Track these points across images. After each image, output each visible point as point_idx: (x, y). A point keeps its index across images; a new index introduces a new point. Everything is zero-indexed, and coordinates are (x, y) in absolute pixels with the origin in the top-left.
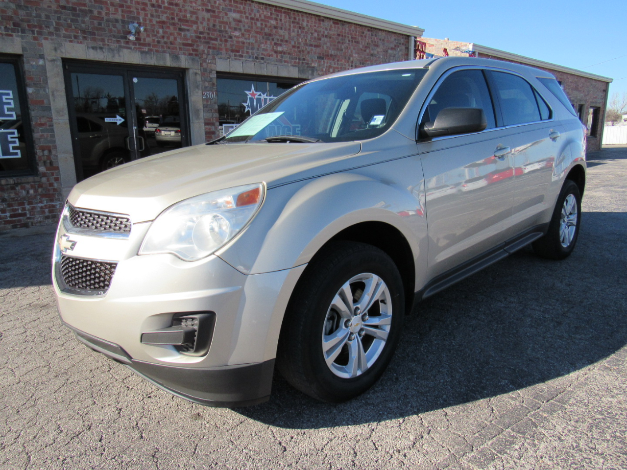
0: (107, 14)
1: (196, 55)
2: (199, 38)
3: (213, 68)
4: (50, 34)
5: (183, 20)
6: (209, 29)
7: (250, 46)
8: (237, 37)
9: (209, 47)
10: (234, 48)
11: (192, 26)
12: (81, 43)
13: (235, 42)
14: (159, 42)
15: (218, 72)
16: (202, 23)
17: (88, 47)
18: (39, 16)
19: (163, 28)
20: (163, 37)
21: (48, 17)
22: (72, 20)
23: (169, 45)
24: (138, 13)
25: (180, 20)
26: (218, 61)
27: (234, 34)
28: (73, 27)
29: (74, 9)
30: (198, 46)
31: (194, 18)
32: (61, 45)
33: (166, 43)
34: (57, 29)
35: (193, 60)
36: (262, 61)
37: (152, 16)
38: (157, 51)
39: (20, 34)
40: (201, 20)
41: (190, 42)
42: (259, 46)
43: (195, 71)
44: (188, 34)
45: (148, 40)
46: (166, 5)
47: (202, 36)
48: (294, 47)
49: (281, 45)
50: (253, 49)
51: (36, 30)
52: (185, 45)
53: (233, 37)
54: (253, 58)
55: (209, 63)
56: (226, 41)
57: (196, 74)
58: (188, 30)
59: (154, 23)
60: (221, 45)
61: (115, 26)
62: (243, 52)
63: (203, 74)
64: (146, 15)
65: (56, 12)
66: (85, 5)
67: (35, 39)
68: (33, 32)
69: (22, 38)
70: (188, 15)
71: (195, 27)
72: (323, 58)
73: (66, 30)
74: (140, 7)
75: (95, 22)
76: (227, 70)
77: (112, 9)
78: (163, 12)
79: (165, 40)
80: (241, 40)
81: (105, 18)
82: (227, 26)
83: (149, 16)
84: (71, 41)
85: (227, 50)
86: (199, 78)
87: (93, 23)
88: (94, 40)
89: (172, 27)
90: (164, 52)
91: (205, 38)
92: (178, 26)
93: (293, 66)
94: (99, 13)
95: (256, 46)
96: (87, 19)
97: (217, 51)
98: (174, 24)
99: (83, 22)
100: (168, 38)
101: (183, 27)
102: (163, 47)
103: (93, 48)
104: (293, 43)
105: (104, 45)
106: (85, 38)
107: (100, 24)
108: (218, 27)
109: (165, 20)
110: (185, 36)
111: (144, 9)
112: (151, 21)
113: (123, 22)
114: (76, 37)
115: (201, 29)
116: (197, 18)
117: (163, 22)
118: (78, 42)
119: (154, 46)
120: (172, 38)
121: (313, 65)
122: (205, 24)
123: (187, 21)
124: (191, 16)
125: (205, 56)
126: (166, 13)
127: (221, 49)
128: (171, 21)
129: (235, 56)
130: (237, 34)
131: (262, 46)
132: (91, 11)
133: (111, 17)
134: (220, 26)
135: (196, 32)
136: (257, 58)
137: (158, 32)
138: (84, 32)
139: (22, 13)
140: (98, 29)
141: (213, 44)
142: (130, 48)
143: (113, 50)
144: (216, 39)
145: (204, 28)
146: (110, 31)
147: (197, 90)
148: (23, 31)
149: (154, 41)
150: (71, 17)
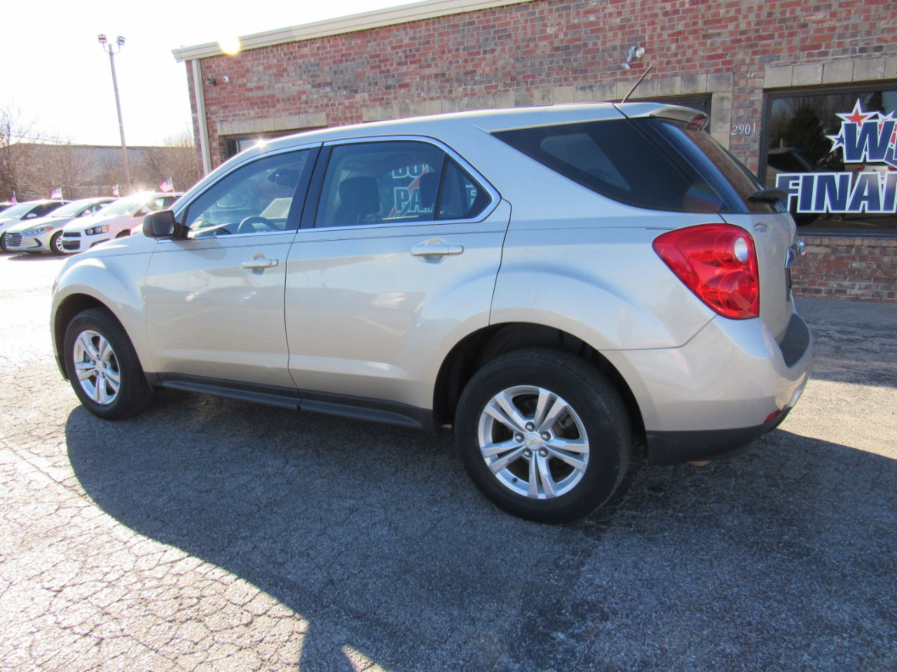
0: (604, 43)
1: (728, 70)
2: (739, 41)
3: (757, 85)
4: (542, 81)
5: (717, 21)
6: (758, 23)
7: (850, 31)
8: (818, 22)
9: (755, 53)
10: (808, 43)
11: (726, 27)
12: (571, 85)
13: (812, 32)
14: (668, 63)
15: (765, 90)
16: (745, 17)
17: (577, 88)
18: (533, 65)
19: (677, 41)
20: (676, 55)
21: (541, 64)
22: (564, 61)
23: (684, 64)
24: (644, 31)
25: (706, 23)
26: (768, 70)
27: (813, 18)
28: (565, 69)
29: (568, 48)
30: (733, 55)
31: (732, 13)
32: (549, 92)
33: (679, 62)
34: (549, 75)
35: (718, 78)
36: (878, 54)
37: (663, 28)
38: (663, 76)
39: (515, 87)
40: (744, 12)
41: (720, 52)
42: (873, 26)
43: (722, 94)
44: (718, 40)
45: (653, 63)
46: (687, 6)
47: (743, 37)
50: (854, 35)
51: (529, 80)
52: (710, 58)
53: (810, 25)
54: (854, 51)
55: (750, 78)
56: (792, 34)
57: (722, 99)
58: (719, 34)
59: (665, 37)
60: (780, 44)
61: (611, 56)
62: (828, 46)
63: (736, 97)
64: (654, 30)
65: (550, 56)
66: (579, 39)
67: (528, 90)
68: (527, 83)
69: (517, 91)
70: (722, 11)
71: (731, 27)
73: (558, 74)
74: (646, 22)
75: (589, 56)
76: (788, 84)
77: (610, 35)
78: (680, 19)
79: (679, 57)
80: (826, 25)
81: (601, 48)
82: (798, 8)
83: (658, 30)
84: (560, 85)
85: (791, 49)
86: (727, 105)
87: (586, 59)
88: (585, 78)
89: (691, 37)
90: (675, 75)
91: (748, 39)
92: (702, 33)
94: (595, 44)
95: (865, 27)
96: (580, 55)
97: (770, 56)
98: (695, 32)
99: (576, 60)
100: (684, 54)
101: (710, 32)
102: (674, 68)
103: (582, 89)
105: (595, 82)
106: (575, 78)
107: (594, 58)
108: (777, 15)
109: (682, 29)
110: (712, 44)
111: (653, 23)
112: (660, 36)
113: (623, 47)
114: (566, 79)
115: (743, 27)
116: (738, 11)
117: (680, 33)
118: (568, 85)
119: (660, 70)
120: (689, 53)
122: (752, 17)
123: (719, 21)
124: (727, 12)
125: (743, 69)
126: (684, 18)
127: (780, 50)
128: (691, 28)
129: (809, 55)
130: (820, 16)
131: (882, 25)
132: (585, 45)
133: (608, 45)
134: (783, 13)
135: (732, 33)
136: (862, 50)
137: (669, 49)
138: (575, 72)
139: (519, 65)
140: (591, 64)
141: (763, 46)
142: (627, 80)
143: (604, 87)
144: (771, 37)
145: (749, 24)
146: (605, 63)
147: (721, 124)
148: (518, 84)
149: (661, 63)
150: (564, 57)
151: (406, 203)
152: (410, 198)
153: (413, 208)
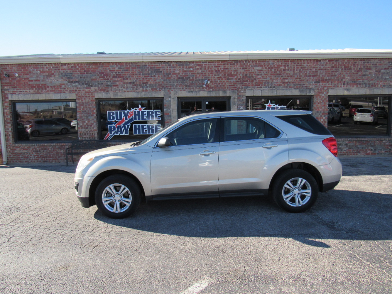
0: (196, 78)
1: (235, 90)
2: (238, 81)
3: (244, 95)
4: (174, 88)
5: (231, 75)
6: (243, 77)
7: (267, 82)
8: (259, 78)
9: (243, 85)
10: (257, 84)
11: (234, 77)
12: (185, 90)
13: (257, 81)
14: (217, 86)
15: (246, 97)
16: (239, 75)
17: (187, 92)
18: (170, 82)
19: (220, 80)
20: (219, 84)
21: (173, 82)
22: (182, 82)
23: (222, 87)
24: (209, 75)
25: (228, 75)
26: (247, 91)
27: (257, 77)
28: (182, 85)
29: (183, 78)
30: (237, 85)
31: (235, 73)
32: (177, 92)
33: (221, 86)
34: (176, 86)
35: (233, 92)
36: (274, 88)
37: (215, 75)
38: (216, 90)
39: (164, 90)
40: (239, 73)
41: (233, 84)
42: (272, 81)
43: (234, 97)
44: (232, 81)
45: (212, 86)
46: (222, 69)
47: (239, 80)
48: (296, 78)
49: (287, 79)
50: (268, 83)
51: (169, 88)
52: (230, 86)
53: (257, 79)
54: (268, 87)
55: (242, 93)
56: (252, 81)
57: (234, 98)
58: (232, 79)
59: (216, 78)
60: (249, 83)
61: (198, 82)
62: (262, 85)
63: (238, 98)
64: (212, 75)
65: (177, 80)
66: (187, 76)
67: (169, 91)
68: (168, 88)
69: (164, 91)
70: (233, 72)
71: (236, 77)
72: (319, 82)
73: (180, 86)
74: (210, 72)
75: (191, 81)
76: (252, 95)
77: (198, 75)
78: (220, 73)
79: (221, 85)
80: (261, 79)
81: (195, 79)
82: (253, 74)
83: (214, 75)
84: (181, 90)
85: (252, 85)
86: (236, 100)
87: (190, 82)
88: (190, 89)
89: (224, 79)
90: (220, 90)
91: (241, 81)
92: (227, 78)
93: (295, 89)
94: (193, 78)
95: (270, 81)
96: (188, 81)
97: (247, 86)
98: (225, 77)
99: (186, 82)
100: (222, 84)
101: (230, 78)
102: (219, 88)
103: (189, 92)
104: (296, 77)
105: (193, 90)
106: (186, 88)
107: (192, 82)
108: (248, 75)
109: (221, 76)
110: (230, 82)
111: (212, 73)
112: (214, 77)
113: (202, 80)
114: (183, 88)
115: (239, 77)
116: (237, 73)
117: (220, 77)
118: (184, 90)
119: (215, 88)
120: (224, 84)
121: (310, 87)
122: (241, 75)
123: (232, 75)
124: (234, 73)
125: (240, 90)
126: (222, 73)
127: (249, 85)
128: (224, 76)
129: (257, 87)
130: (259, 77)
131: (275, 81)
132: (189, 78)
133: (197, 78)
134: (250, 75)
135: (236, 79)
136: (270, 87)
137: (217, 82)
138: (186, 86)
139: (165, 82)
140: (192, 84)
141: (245, 83)
142: (204, 90)
143: (196, 92)
144: (247, 81)
145: (240, 77)
146: (197, 84)
147: (234, 106)
148: (165, 89)
149: (215, 86)
150: (182, 81)
151: (114, 131)
152: (116, 129)
153: (117, 133)
